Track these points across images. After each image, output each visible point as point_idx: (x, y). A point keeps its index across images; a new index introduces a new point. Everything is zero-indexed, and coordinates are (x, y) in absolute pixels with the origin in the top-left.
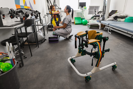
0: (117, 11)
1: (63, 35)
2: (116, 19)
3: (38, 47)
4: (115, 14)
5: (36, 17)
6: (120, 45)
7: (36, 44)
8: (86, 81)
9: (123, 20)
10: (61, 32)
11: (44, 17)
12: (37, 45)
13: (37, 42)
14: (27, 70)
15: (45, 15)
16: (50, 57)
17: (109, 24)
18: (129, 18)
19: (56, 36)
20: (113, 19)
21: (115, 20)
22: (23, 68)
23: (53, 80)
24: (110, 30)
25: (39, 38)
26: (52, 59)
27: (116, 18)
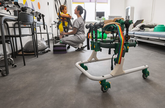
0: (143, 20)
1: (73, 43)
2: (143, 29)
3: (36, 57)
4: (141, 24)
5: (39, 20)
6: (151, 55)
7: (34, 53)
8: (102, 90)
9: (152, 29)
10: (71, 39)
11: (50, 27)
12: (36, 55)
13: (36, 52)
14: (11, 79)
15: (52, 25)
16: (52, 66)
17: (134, 34)
18: (159, 26)
19: (64, 45)
20: (139, 29)
21: (141, 30)
22: (6, 77)
23: (49, 90)
24: (137, 41)
25: (39, 46)
26: (54, 68)
27: (142, 27)
